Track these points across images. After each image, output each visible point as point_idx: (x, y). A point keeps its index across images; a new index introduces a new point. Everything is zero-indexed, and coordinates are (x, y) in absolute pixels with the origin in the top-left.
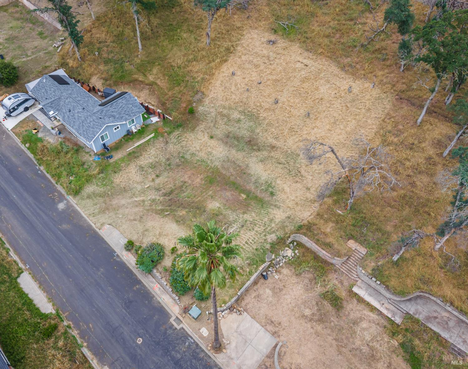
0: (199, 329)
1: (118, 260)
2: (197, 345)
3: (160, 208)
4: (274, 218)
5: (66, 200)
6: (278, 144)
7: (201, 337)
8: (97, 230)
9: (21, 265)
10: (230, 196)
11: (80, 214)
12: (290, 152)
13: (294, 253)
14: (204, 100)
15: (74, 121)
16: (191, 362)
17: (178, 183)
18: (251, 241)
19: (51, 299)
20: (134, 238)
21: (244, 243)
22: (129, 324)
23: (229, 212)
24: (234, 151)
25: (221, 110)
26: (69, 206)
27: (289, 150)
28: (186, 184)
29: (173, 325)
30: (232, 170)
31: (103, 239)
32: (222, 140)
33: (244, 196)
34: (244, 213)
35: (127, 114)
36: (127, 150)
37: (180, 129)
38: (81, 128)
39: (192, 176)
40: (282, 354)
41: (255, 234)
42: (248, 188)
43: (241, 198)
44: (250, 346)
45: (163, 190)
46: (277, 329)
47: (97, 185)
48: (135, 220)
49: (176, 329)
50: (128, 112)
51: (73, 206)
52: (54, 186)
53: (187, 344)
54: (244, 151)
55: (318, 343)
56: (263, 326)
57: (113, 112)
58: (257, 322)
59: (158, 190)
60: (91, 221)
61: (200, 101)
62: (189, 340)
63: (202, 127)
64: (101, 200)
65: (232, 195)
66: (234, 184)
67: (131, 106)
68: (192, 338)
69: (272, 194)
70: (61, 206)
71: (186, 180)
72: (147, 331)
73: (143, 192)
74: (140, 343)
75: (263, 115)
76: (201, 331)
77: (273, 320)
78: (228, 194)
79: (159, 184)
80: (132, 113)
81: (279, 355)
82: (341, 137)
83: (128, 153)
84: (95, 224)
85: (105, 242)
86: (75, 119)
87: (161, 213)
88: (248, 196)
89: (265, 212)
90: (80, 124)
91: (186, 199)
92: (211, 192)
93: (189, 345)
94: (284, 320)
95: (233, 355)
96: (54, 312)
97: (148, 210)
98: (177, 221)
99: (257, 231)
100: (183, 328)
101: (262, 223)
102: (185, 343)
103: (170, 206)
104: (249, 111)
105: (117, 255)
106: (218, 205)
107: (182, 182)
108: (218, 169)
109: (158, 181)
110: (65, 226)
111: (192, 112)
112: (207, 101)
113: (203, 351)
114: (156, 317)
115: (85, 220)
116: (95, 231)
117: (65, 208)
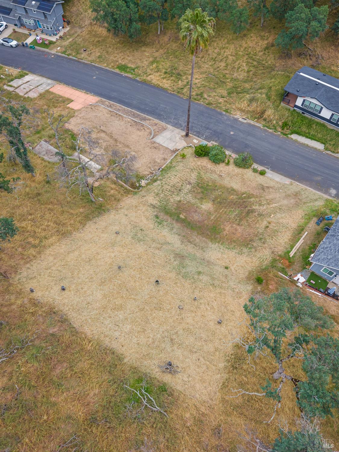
0: (198, 142)
2: (198, 137)
3: (252, 200)
4: (155, 196)
5: (334, 197)
7: (196, 139)
8: (293, 181)
9: (329, 152)
10: (194, 215)
13: (139, 184)
17: (244, 222)
18: (173, 177)
19: (296, 141)
21: (178, 175)
22: (242, 138)
23: (193, 201)
26: (326, 192)
28: (237, 222)
30: (197, 240)
31: (285, 176)
33: (182, 216)
34: (180, 201)
35: (327, 248)
36: (306, 233)
37: (264, 267)
39: (234, 231)
40: (149, 135)
41: (170, 183)
42: (179, 225)
43: (184, 214)
44: (168, 138)
45: (256, 215)
46: (152, 145)
48: (268, 187)
49: (213, 141)
50: (327, 251)
51: (323, 193)
53: (204, 136)
55: (128, 142)
56: (161, 145)
58: (164, 147)
59: (260, 215)
60: (302, 186)
65: (193, 217)
66: (192, 228)
67: (329, 257)
68: (202, 139)
69: (157, 217)
70: (333, 191)
71: (238, 227)
72: (229, 137)
74: (232, 132)
77: (155, 149)
78: (196, 217)
79: (262, 221)
80: (322, 252)
81: (151, 134)
84: (298, 185)
85: (282, 175)
87: (250, 196)
88: (178, 217)
89: (163, 202)
91: (232, 210)
92: (212, 218)
94: (147, 150)
96: (289, 136)
97: (261, 197)
98: (233, 190)
99: (169, 185)
101: (165, 192)
103: (245, 202)
105: (269, 169)
106: (203, 207)
107: (242, 225)
109: (265, 223)
110: (319, 178)
113: (194, 135)
114: (226, 144)
115: (307, 185)
116: (294, 180)
117: (329, 191)
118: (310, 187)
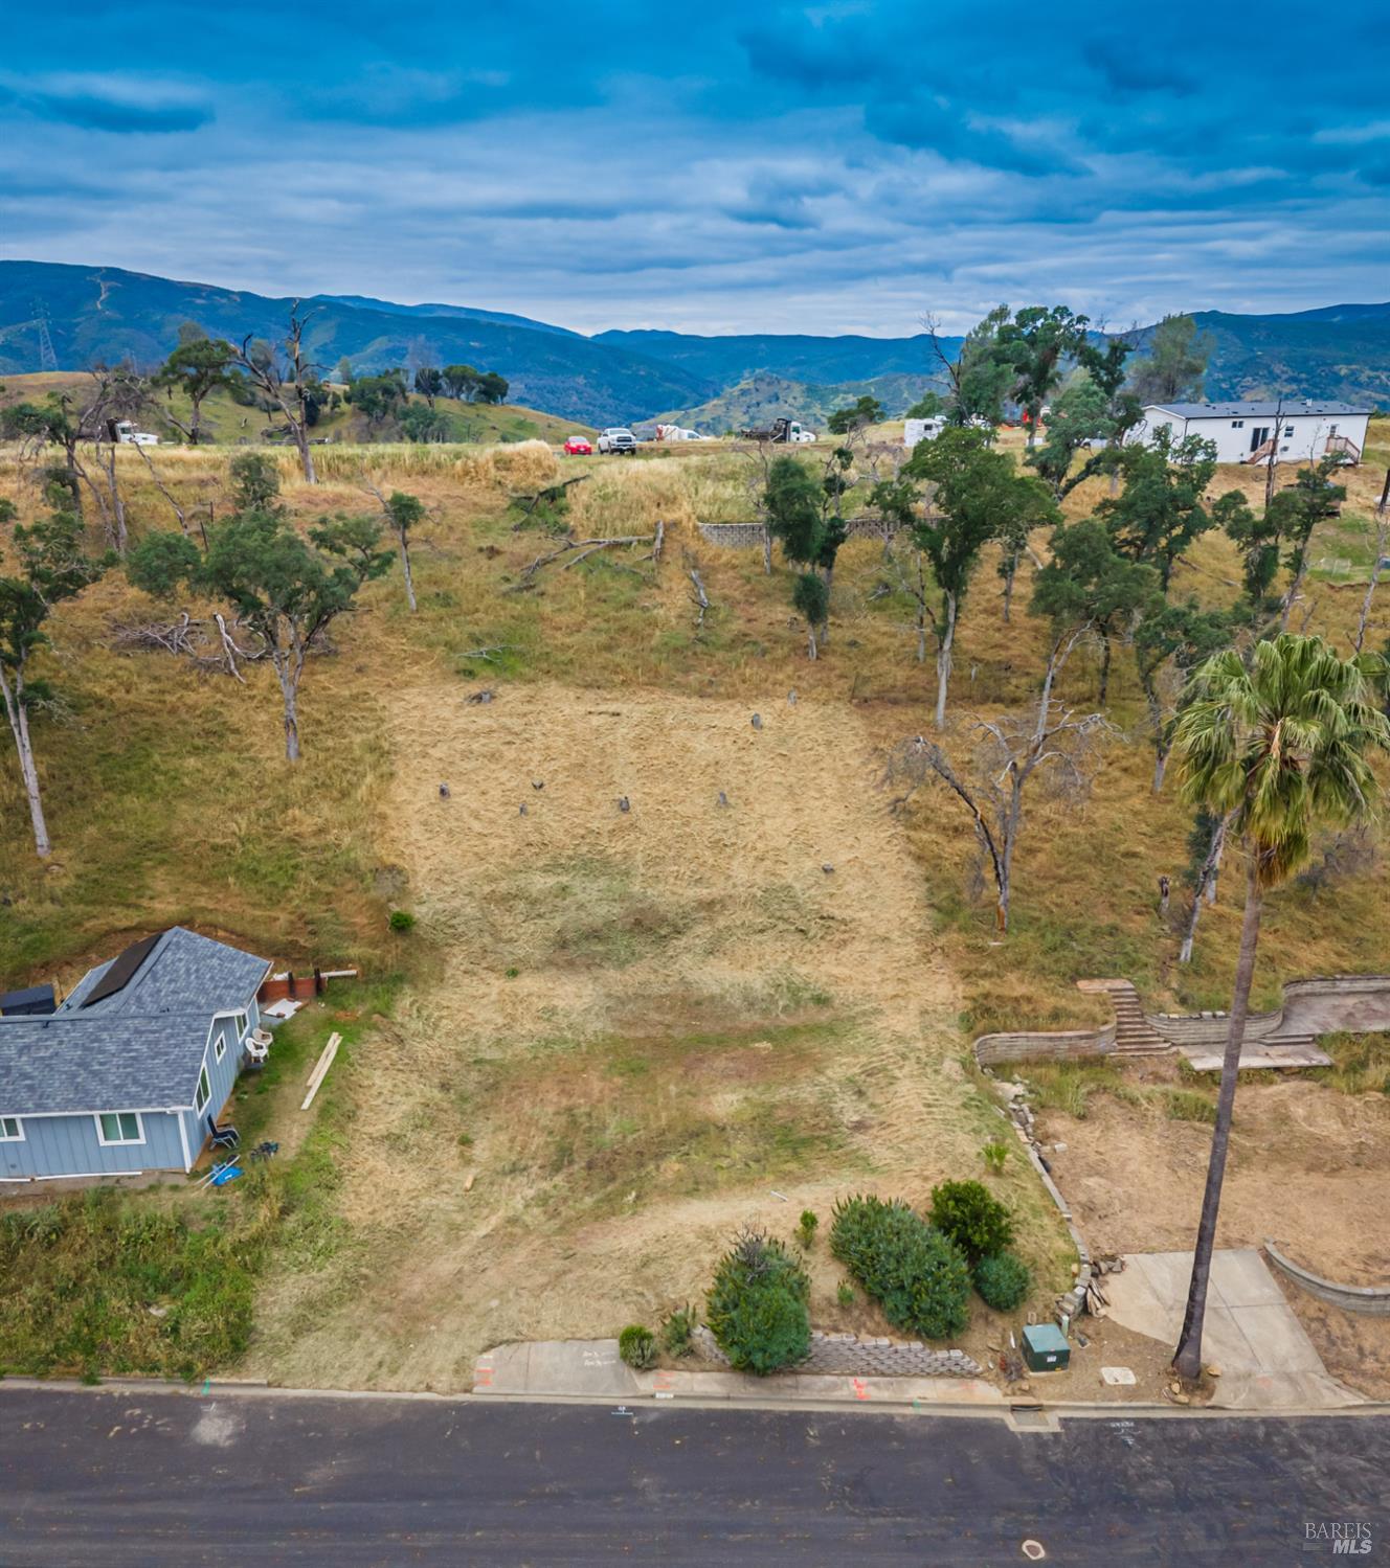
0: (1101, 1382)
1: (652, 1417)
2: (1150, 1422)
3: (588, 1201)
4: (898, 1034)
5: (208, 1400)
6: (715, 892)
7: (1130, 1393)
8: (460, 1397)
10: (731, 1065)
11: (331, 1400)
12: (759, 894)
14: (411, 885)
15: (31, 1088)
16: (1203, 1468)
18: (929, 1097)
20: (627, 1318)
22: (943, 1538)
23: (784, 1091)
24: (612, 974)
25: (487, 889)
26: (252, 1414)
27: (755, 890)
28: (579, 1111)
29: (1037, 1435)
30: (655, 1016)
32: (551, 963)
33: (763, 1045)
34: (819, 1070)
36: (305, 1106)
37: (407, 988)
38: (93, 1085)
39: (567, 1087)
40: (1303, 1261)
42: (746, 1025)
43: (764, 1052)
44: (1234, 1310)
45: (530, 1162)
47: (302, 1267)
48: (560, 1274)
49: (1055, 1435)
50: (223, 979)
51: (270, 1398)
52: (89, 1395)
53: (1130, 1441)
54: (641, 957)
57: (174, 992)
59: (515, 1170)
60: (403, 1388)
61: (403, 891)
62: (1118, 1429)
63: (457, 959)
64: (358, 1311)
65: (733, 1059)
66: (701, 1039)
68: (1118, 1419)
69: (821, 1000)
70: (213, 1430)
71: (565, 1103)
72: (1010, 1509)
73: (476, 1201)
74: (1042, 1554)
75: (615, 848)
76: (1109, 1381)
78: (721, 1064)
79: (497, 1157)
80: (239, 979)
82: (832, 812)
83: (315, 1111)
84: (429, 1388)
85: (539, 1408)
86: (26, 1076)
87: (610, 1208)
88: (773, 1039)
89: (860, 1038)
90: (75, 1076)
91: (631, 1136)
92: (672, 1088)
93: (1139, 1439)
95: (1241, 1365)
97: (561, 1230)
99: (909, 1076)
100: (1065, 1422)
101: (889, 1057)
102: (1125, 1443)
103: (611, 1179)
104: (571, 858)
105: (629, 1409)
106: (732, 1097)
107: (558, 1113)
108: (612, 1037)
109: (481, 1152)
110: (321, 1474)
111: (402, 925)
112: (421, 884)
113: (1179, 1422)
114: (973, 1453)
115: (375, 1403)
116: (459, 1407)
117: (238, 1424)
118: (356, 1402)
